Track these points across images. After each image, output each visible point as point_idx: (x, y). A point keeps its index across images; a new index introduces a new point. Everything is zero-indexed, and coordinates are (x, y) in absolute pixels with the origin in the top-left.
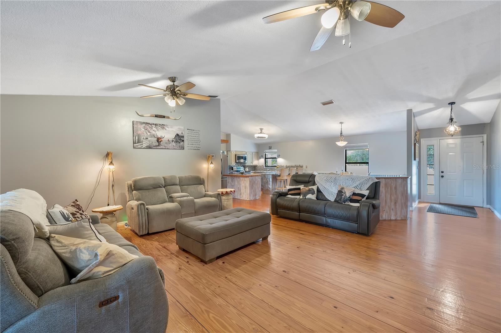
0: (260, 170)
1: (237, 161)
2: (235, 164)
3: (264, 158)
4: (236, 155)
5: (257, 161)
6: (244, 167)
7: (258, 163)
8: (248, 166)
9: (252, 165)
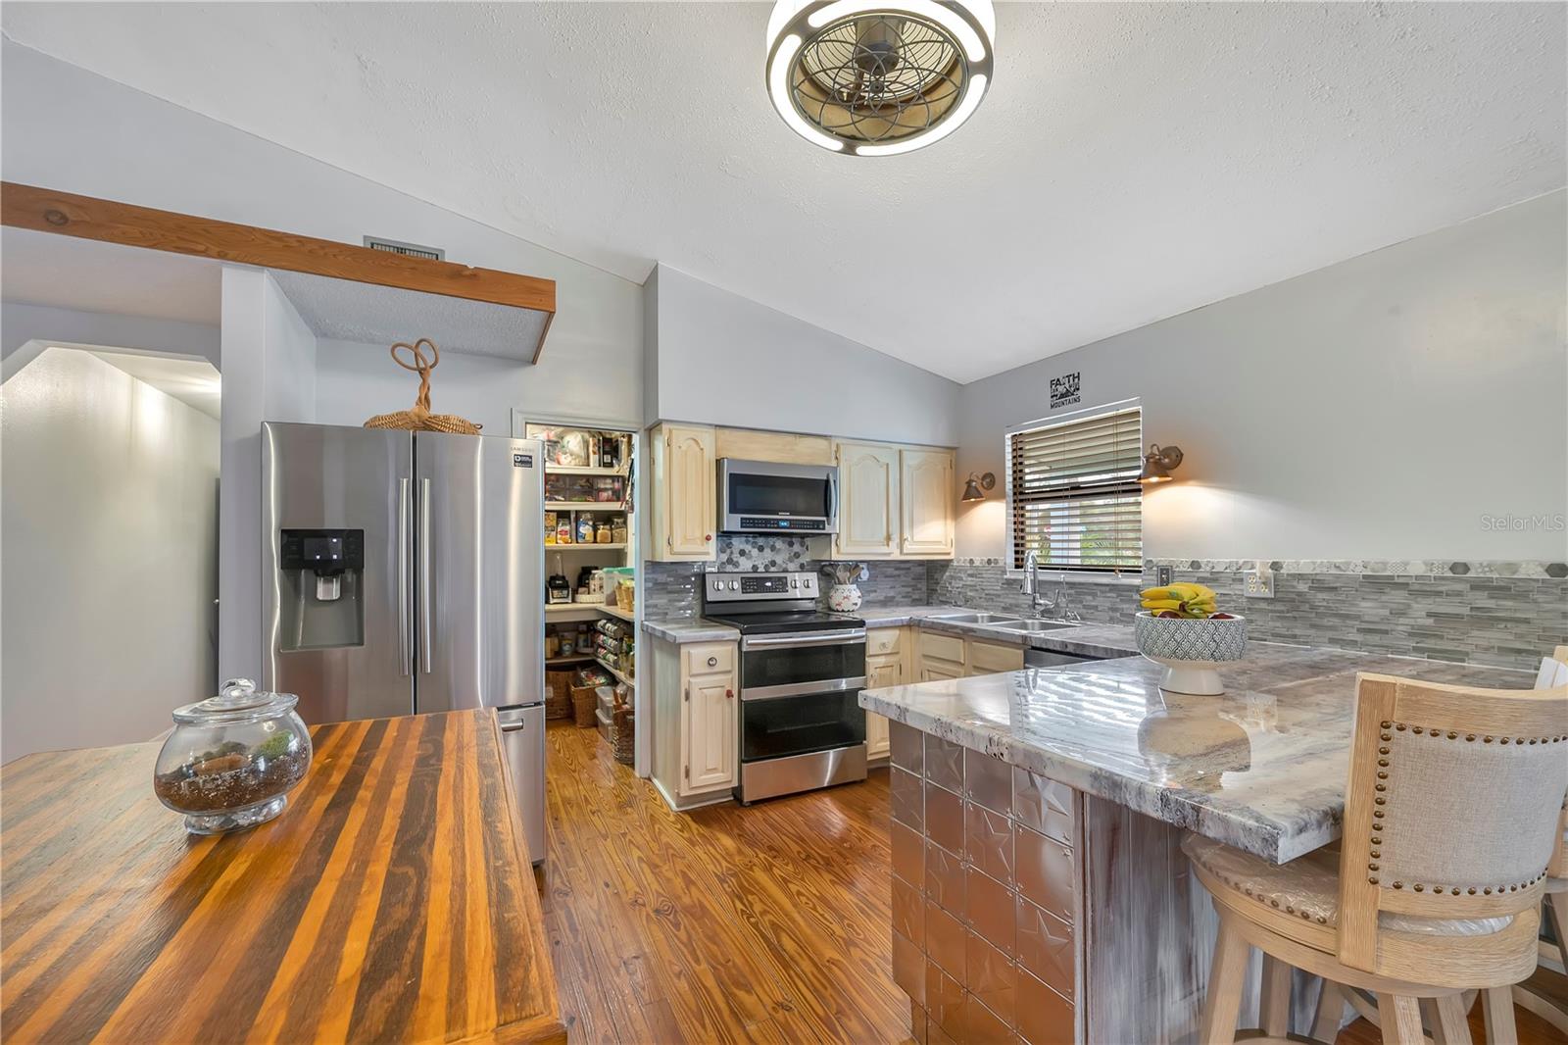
0: (968, 602)
1: (733, 522)
2: (712, 546)
3: (1001, 496)
4: (719, 463)
5: (950, 524)
6: (827, 572)
7: (958, 543)
8: (853, 567)
9: (896, 556)
